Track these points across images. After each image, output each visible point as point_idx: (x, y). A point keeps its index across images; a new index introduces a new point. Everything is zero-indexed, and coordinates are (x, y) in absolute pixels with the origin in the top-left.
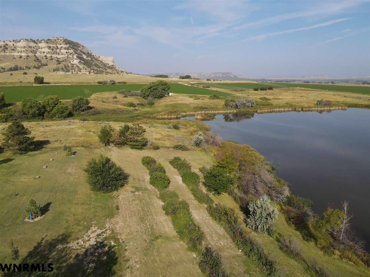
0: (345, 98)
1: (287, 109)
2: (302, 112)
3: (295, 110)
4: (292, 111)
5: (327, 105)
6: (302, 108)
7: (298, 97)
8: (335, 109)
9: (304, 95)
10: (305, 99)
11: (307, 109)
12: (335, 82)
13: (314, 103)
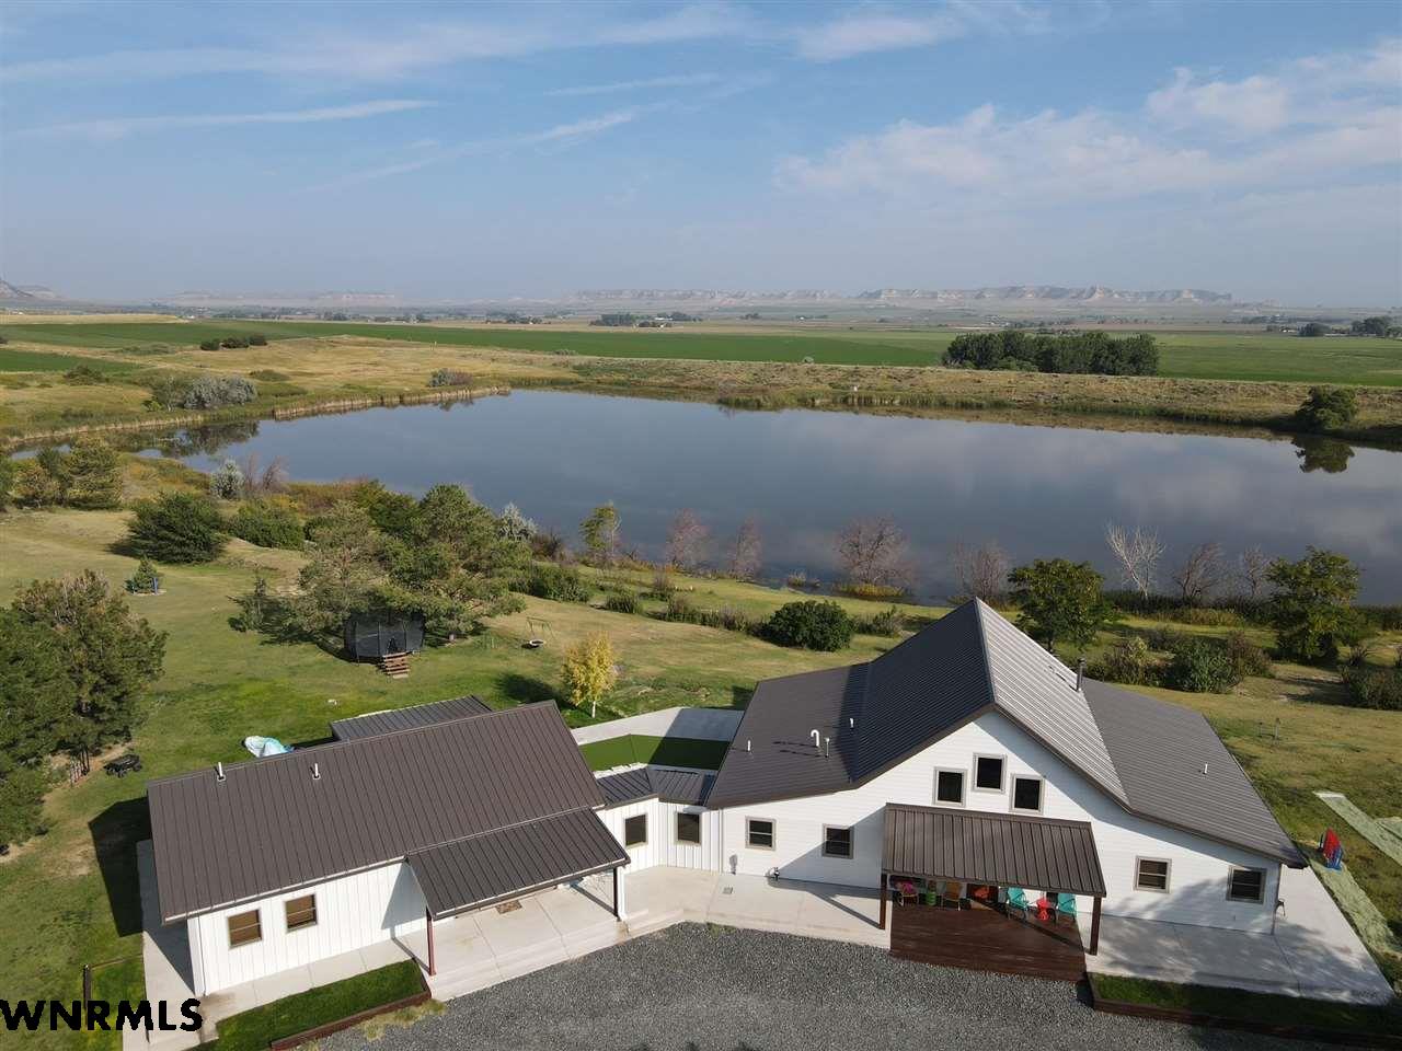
0: (495, 364)
1: (361, 402)
2: (401, 407)
3: (382, 404)
4: (374, 405)
5: (460, 384)
6: (401, 397)
7: (366, 367)
8: (484, 395)
9: (377, 359)
10: (391, 372)
11: (413, 398)
12: (426, 317)
13: (424, 380)
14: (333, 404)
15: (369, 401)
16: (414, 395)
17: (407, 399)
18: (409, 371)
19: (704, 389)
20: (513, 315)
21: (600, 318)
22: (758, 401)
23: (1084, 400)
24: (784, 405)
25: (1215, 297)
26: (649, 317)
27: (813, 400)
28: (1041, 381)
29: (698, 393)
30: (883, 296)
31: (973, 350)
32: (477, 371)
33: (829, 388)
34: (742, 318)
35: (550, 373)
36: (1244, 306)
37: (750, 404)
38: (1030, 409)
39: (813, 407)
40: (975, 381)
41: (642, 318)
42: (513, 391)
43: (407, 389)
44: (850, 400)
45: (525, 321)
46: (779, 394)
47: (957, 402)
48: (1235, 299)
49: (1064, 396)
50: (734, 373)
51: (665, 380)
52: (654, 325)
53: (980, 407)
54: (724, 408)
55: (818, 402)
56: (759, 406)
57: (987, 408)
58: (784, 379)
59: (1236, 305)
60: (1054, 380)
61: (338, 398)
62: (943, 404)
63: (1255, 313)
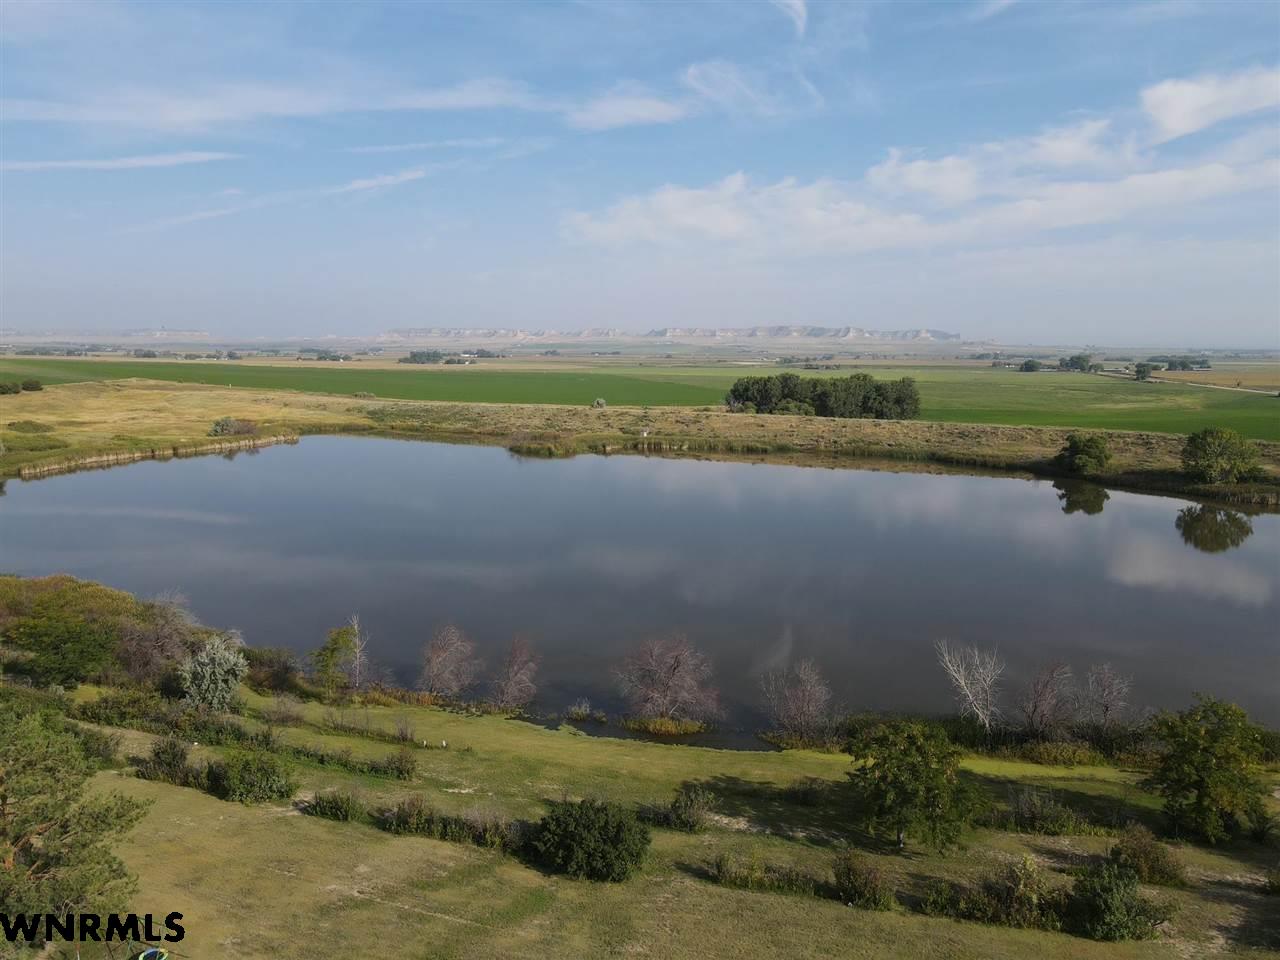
0: (287, 409)
1: (127, 456)
2: (174, 460)
3: (153, 457)
4: (143, 459)
5: (243, 433)
6: (175, 449)
7: (146, 413)
8: (269, 444)
9: (161, 404)
10: (173, 420)
11: (189, 450)
12: (238, 353)
13: (206, 428)
14: (94, 459)
15: (137, 455)
16: (190, 446)
17: (182, 451)
18: (194, 418)
19: (497, 435)
20: (326, 352)
21: (409, 356)
22: (549, 449)
23: (862, 444)
24: (575, 453)
25: (946, 336)
26: (455, 354)
27: (604, 447)
28: (820, 425)
29: (492, 439)
30: (668, 334)
31: (753, 391)
32: (265, 418)
33: (620, 433)
34: (541, 354)
35: (343, 419)
36: (972, 343)
37: (542, 452)
38: (812, 453)
39: (605, 453)
40: (758, 425)
41: (449, 354)
42: (301, 438)
43: (183, 440)
44: (640, 446)
45: (335, 359)
46: (571, 441)
47: (744, 447)
48: (963, 338)
49: (843, 440)
50: (528, 416)
51: (459, 425)
52: (459, 362)
53: (765, 451)
54: (516, 456)
55: (608, 449)
56: (550, 454)
57: (772, 452)
58: (576, 423)
59: (964, 343)
60: (832, 424)
61: (100, 452)
62: (730, 449)
63: (980, 350)
